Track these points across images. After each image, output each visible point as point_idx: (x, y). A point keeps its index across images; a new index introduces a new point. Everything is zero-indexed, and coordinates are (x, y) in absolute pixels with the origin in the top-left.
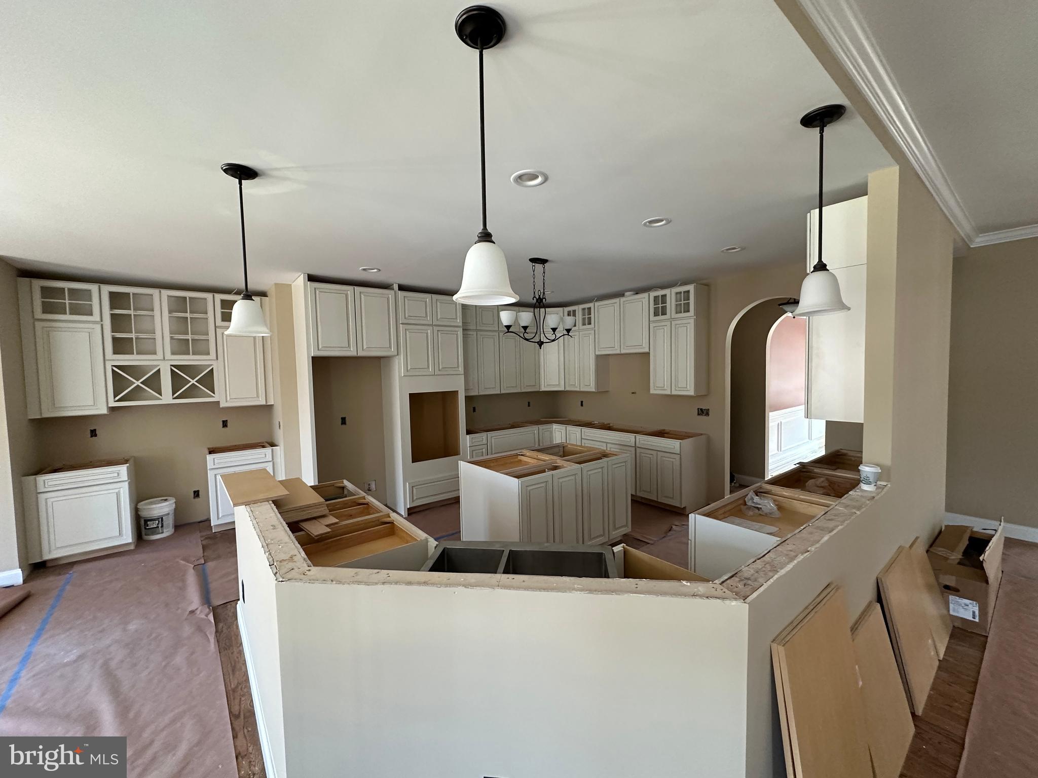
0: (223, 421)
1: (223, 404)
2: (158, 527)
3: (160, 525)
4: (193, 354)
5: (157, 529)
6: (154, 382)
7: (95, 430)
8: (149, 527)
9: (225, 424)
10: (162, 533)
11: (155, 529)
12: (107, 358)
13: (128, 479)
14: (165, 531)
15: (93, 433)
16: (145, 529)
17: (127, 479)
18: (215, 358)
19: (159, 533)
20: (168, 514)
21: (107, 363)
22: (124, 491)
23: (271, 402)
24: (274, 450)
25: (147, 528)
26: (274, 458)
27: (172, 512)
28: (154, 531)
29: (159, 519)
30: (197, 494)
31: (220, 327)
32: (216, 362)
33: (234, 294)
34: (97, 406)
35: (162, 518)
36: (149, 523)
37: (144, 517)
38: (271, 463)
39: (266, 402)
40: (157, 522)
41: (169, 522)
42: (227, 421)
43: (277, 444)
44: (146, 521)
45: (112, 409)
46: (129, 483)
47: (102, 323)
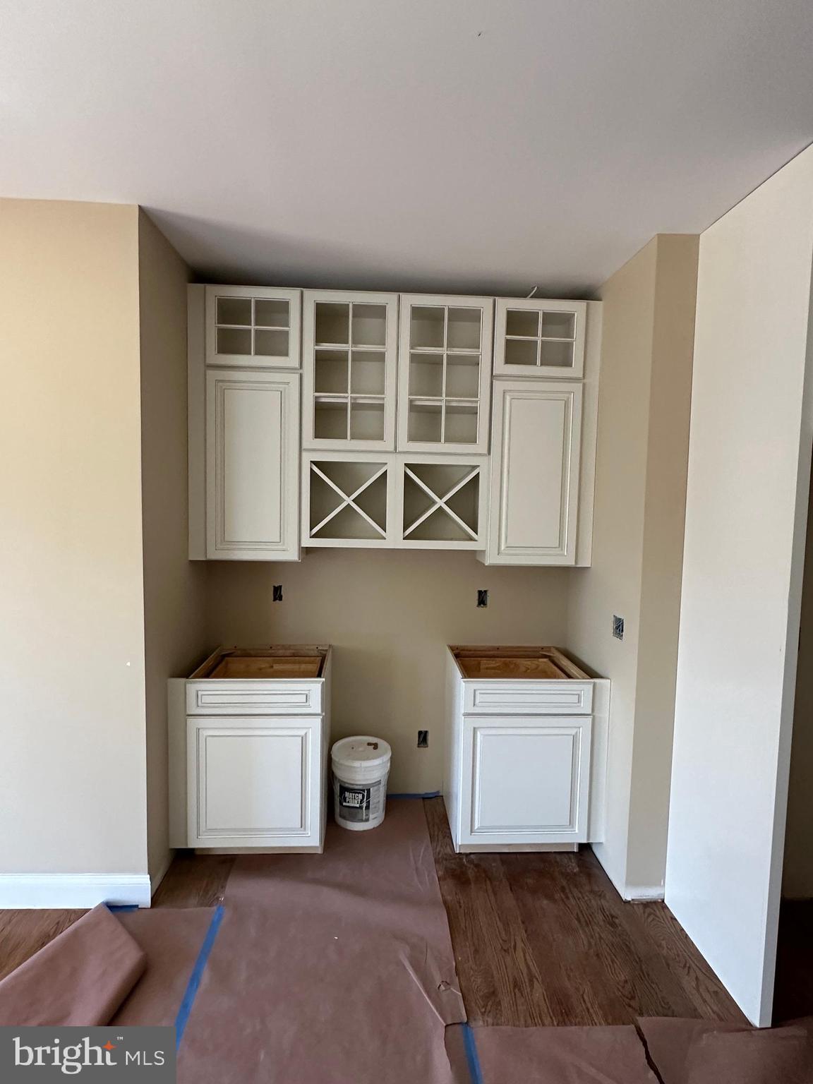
0: (480, 592)
1: (491, 559)
2: (361, 808)
3: (364, 805)
4: (447, 440)
5: (360, 810)
6: (373, 500)
7: (280, 587)
8: (347, 804)
9: (482, 599)
10: (367, 820)
11: (356, 810)
12: (305, 446)
13: (322, 712)
14: (371, 816)
15: (278, 594)
16: (341, 804)
17: (320, 712)
18: (485, 451)
19: (362, 821)
20: (379, 782)
21: (304, 454)
22: (314, 730)
23: (586, 562)
24: (597, 686)
25: (344, 804)
26: (596, 709)
27: (383, 782)
28: (353, 814)
29: (364, 791)
30: (423, 737)
31: (502, 377)
32: (486, 458)
33: (531, 297)
34: (284, 544)
35: (369, 791)
36: (347, 794)
37: (342, 781)
38: (589, 719)
39: (576, 562)
40: (360, 796)
41: (378, 798)
42: (486, 591)
43: (602, 673)
44: (344, 789)
45: (307, 552)
46: (323, 721)
47: (301, 371)
